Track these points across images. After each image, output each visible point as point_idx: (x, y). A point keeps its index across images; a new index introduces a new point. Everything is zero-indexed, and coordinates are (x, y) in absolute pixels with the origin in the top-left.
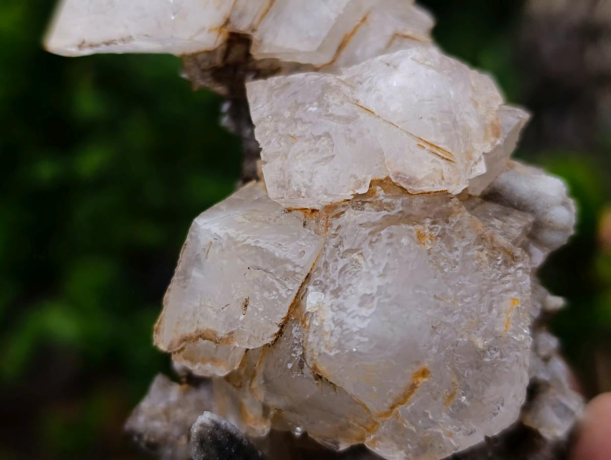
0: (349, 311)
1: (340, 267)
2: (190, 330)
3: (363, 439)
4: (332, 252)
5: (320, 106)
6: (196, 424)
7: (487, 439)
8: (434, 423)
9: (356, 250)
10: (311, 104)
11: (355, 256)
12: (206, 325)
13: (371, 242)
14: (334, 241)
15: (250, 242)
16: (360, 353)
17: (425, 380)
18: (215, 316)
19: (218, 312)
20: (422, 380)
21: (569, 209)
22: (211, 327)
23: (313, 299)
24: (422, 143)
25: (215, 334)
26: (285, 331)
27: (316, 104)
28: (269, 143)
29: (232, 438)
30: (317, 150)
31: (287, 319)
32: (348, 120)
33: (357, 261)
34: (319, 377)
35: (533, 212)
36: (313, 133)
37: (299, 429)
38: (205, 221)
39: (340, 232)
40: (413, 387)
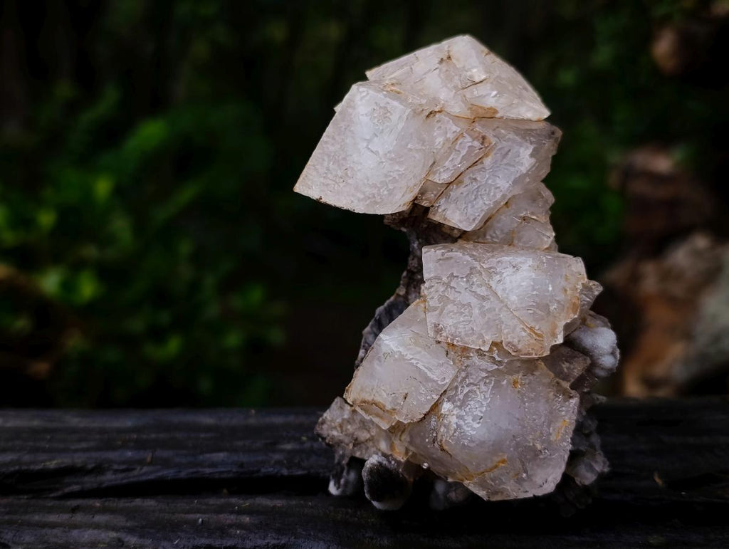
0: (466, 422)
1: (465, 392)
2: (369, 398)
3: (462, 481)
4: (461, 382)
5: (468, 282)
6: (369, 461)
7: (534, 496)
8: (504, 483)
9: (476, 385)
11: (475, 388)
12: (378, 399)
13: (485, 383)
14: (463, 374)
16: (469, 447)
17: (503, 465)
18: (385, 396)
19: (388, 394)
21: (615, 357)
22: (382, 401)
23: (446, 407)
24: (525, 327)
25: (384, 406)
28: (432, 298)
29: (386, 469)
31: (429, 412)
32: (484, 298)
33: (475, 391)
34: (443, 450)
35: (591, 357)
36: (461, 301)
37: (426, 464)
39: (469, 369)
40: (496, 466)
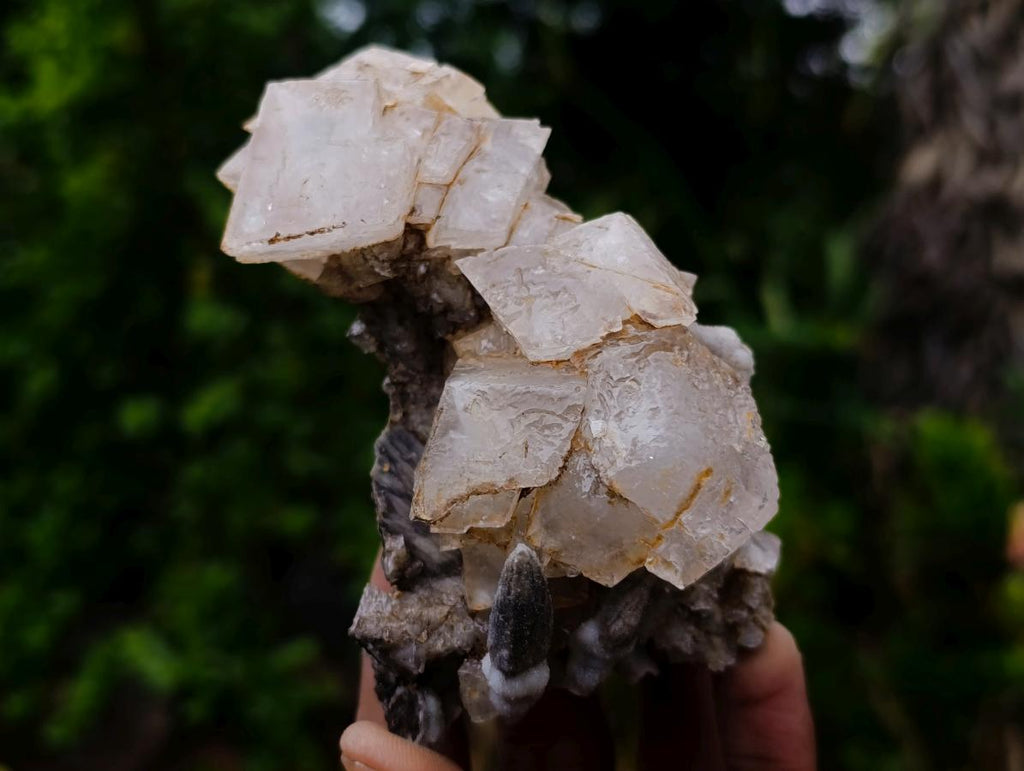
3: (642, 561)
4: (603, 386)
5: (544, 268)
6: (504, 569)
9: (626, 378)
10: (536, 268)
11: (627, 383)
12: (479, 480)
13: (640, 368)
14: (601, 376)
15: (521, 389)
17: (709, 478)
18: (490, 469)
19: (493, 464)
20: (705, 480)
22: (487, 480)
23: (597, 426)
24: (657, 285)
25: (493, 485)
26: (571, 463)
27: (540, 267)
30: (560, 303)
31: (570, 452)
33: (631, 387)
34: (613, 495)
36: (551, 290)
38: (460, 383)
39: (604, 368)
40: (698, 487)
